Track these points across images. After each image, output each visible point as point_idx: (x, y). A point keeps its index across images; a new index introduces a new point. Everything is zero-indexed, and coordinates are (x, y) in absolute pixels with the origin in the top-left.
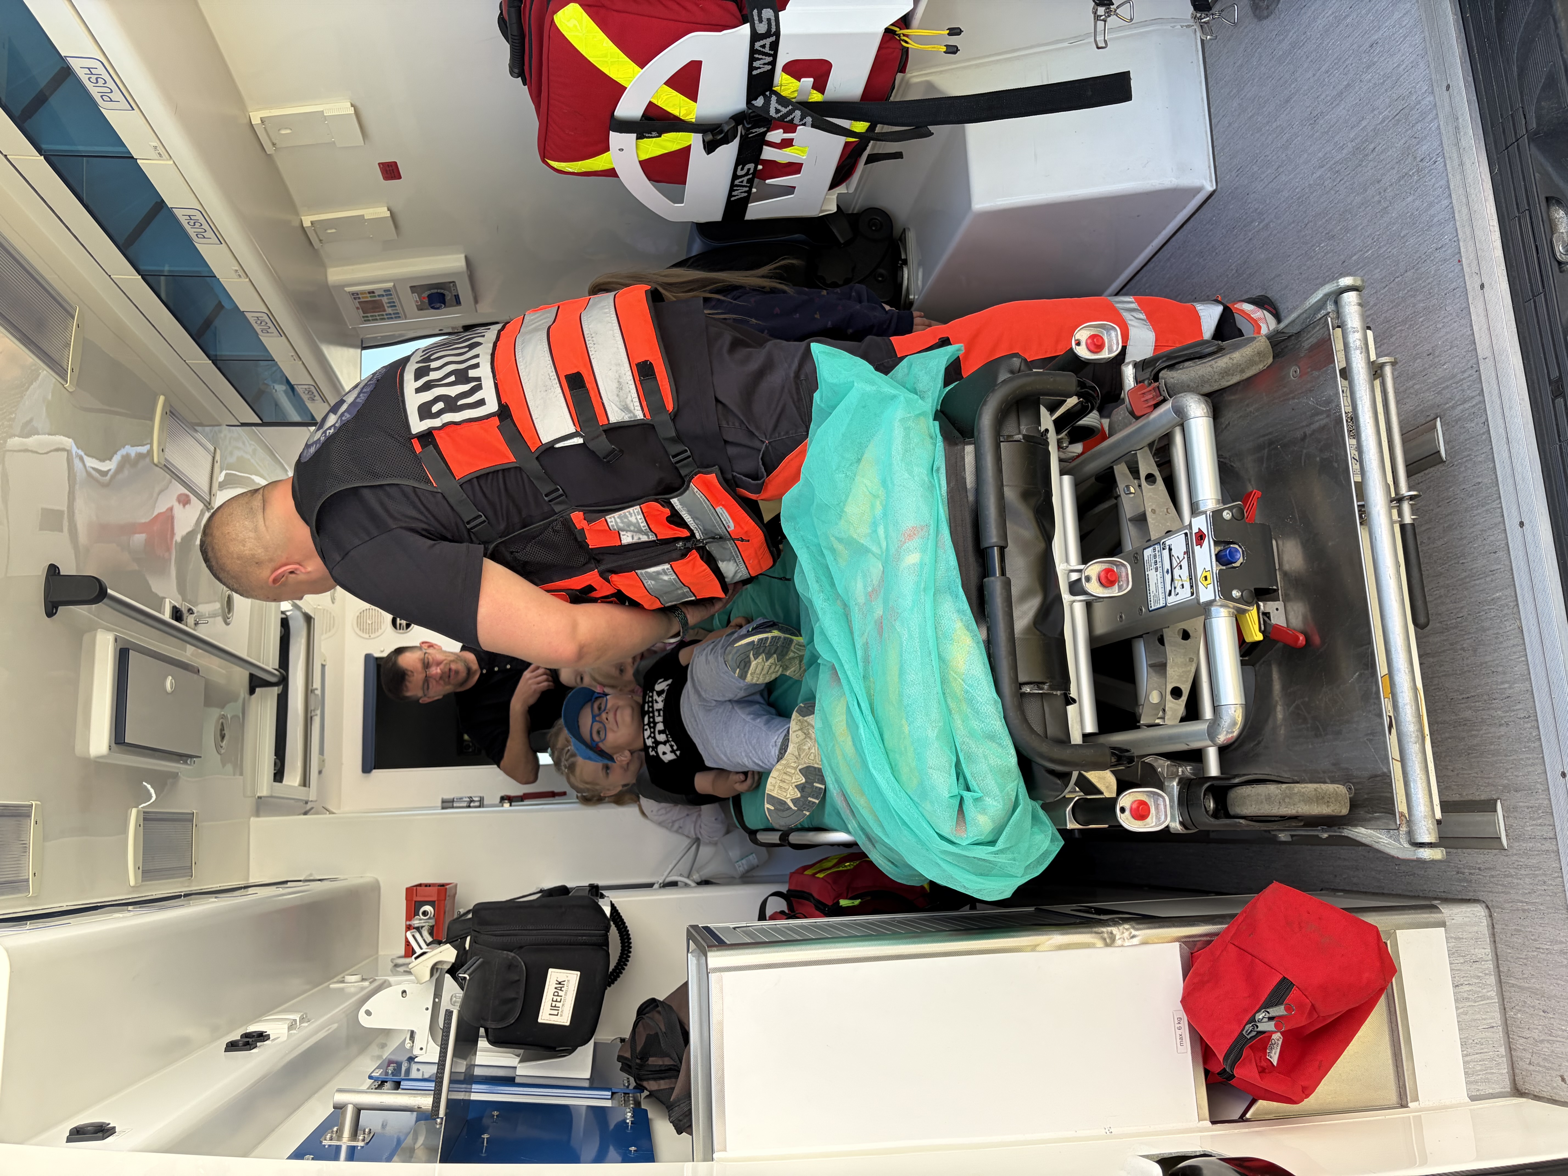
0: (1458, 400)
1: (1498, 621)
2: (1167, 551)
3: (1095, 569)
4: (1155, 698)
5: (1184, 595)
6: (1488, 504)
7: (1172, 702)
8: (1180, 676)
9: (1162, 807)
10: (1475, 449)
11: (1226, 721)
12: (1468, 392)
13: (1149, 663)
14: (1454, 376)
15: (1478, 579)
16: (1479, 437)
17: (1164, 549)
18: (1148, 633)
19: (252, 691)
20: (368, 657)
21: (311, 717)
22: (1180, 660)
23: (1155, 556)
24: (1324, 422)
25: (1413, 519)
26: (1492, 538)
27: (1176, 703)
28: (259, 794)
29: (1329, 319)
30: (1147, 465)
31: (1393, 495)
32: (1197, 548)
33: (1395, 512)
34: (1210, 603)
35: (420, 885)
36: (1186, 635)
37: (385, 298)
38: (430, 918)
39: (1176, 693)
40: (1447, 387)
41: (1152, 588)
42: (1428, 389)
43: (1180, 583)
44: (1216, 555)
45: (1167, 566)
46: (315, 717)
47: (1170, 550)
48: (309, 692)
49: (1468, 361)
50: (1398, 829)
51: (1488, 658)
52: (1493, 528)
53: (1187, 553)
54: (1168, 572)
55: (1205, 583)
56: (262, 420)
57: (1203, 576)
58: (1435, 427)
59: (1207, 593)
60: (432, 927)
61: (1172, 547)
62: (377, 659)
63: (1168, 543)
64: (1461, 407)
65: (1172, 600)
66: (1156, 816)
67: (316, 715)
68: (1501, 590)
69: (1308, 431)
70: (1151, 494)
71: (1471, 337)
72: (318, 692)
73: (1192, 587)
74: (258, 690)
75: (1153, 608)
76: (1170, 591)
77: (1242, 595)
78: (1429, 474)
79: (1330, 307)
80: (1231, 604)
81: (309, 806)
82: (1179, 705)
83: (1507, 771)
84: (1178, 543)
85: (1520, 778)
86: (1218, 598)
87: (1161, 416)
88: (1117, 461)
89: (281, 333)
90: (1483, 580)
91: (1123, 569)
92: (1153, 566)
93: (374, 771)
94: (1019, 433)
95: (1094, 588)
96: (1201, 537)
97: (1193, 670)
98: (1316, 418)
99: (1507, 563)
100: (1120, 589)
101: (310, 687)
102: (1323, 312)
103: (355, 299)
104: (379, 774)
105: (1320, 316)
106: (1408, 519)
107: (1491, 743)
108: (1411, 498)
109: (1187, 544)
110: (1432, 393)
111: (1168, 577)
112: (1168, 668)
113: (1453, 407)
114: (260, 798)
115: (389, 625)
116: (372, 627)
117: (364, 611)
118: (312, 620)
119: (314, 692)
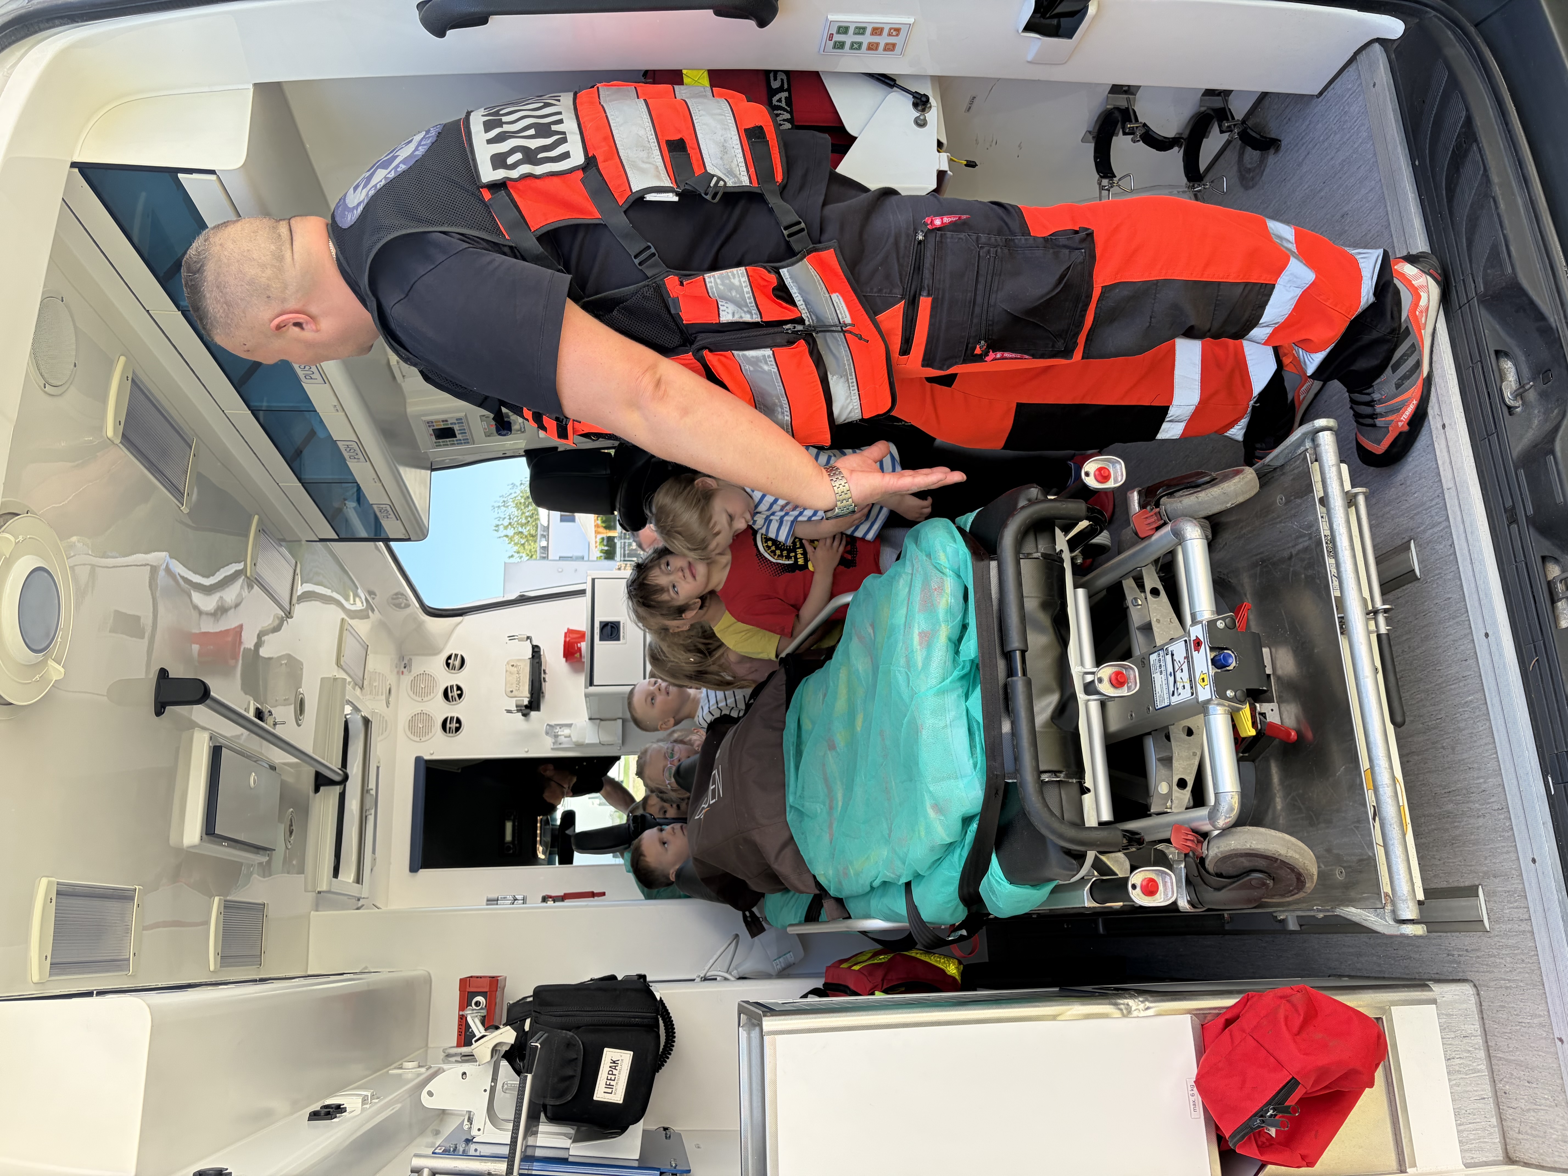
0: (1428, 525)
1: (1472, 722)
2: (1170, 656)
3: (1107, 671)
4: (1163, 788)
5: (1185, 695)
6: (1458, 617)
7: (1178, 792)
8: (1185, 769)
9: (1169, 884)
10: (1445, 568)
11: (1224, 807)
12: (1436, 517)
13: (1157, 757)
14: (1423, 504)
15: (1453, 684)
16: (1447, 558)
17: (1167, 654)
18: (1156, 730)
19: (317, 790)
20: (418, 760)
21: (366, 817)
22: (1185, 754)
23: (1160, 660)
24: (1306, 544)
25: (1388, 630)
26: (1462, 647)
27: (1182, 793)
28: (319, 889)
29: (1308, 455)
30: (1151, 580)
31: (1370, 608)
32: (1195, 654)
33: (1372, 623)
34: (1208, 702)
35: (472, 977)
36: (1190, 732)
37: (457, 425)
38: (482, 1009)
39: (1182, 784)
40: (1418, 513)
41: (1158, 689)
42: (1402, 515)
43: (1182, 684)
44: (1212, 660)
45: (1170, 669)
46: (370, 817)
47: (1172, 655)
48: (365, 791)
49: (1435, 491)
50: (1384, 908)
51: (1465, 756)
52: (1463, 638)
53: (1187, 657)
54: (1171, 675)
55: (1203, 684)
56: (338, 536)
57: (1201, 677)
58: (1409, 548)
59: (1205, 693)
60: (484, 1017)
61: (1174, 653)
62: (427, 762)
63: (1170, 649)
64: (1430, 531)
65: (1175, 700)
66: (1164, 893)
67: (371, 814)
68: (1473, 694)
69: (1294, 551)
70: (1155, 606)
71: (1436, 470)
72: (373, 792)
73: (1192, 688)
74: (322, 788)
75: (1159, 707)
76: (1173, 692)
77: (1235, 695)
78: (1406, 589)
79: (1308, 444)
80: (1226, 703)
81: (360, 903)
82: (1185, 794)
83: (1486, 858)
84: (1179, 649)
85: (1497, 865)
86: (1214, 697)
87: (1161, 537)
88: (1125, 576)
89: (367, 459)
90: (1457, 685)
91: (1131, 672)
92: (1158, 671)
93: (421, 870)
94: (1037, 552)
95: (1106, 688)
96: (1198, 644)
97: (1197, 763)
98: (1301, 540)
99: (1476, 669)
100: (1129, 689)
101: (366, 788)
102: (1302, 449)
103: (429, 426)
104: (427, 874)
105: (1299, 452)
106: (1383, 629)
107: (1472, 834)
108: (1386, 611)
109: (1187, 650)
110: (1406, 518)
111: (1171, 679)
112: (1174, 761)
113: (1424, 531)
114: (319, 892)
115: (439, 728)
116: (423, 730)
117: (415, 715)
118: (370, 724)
119: (369, 793)
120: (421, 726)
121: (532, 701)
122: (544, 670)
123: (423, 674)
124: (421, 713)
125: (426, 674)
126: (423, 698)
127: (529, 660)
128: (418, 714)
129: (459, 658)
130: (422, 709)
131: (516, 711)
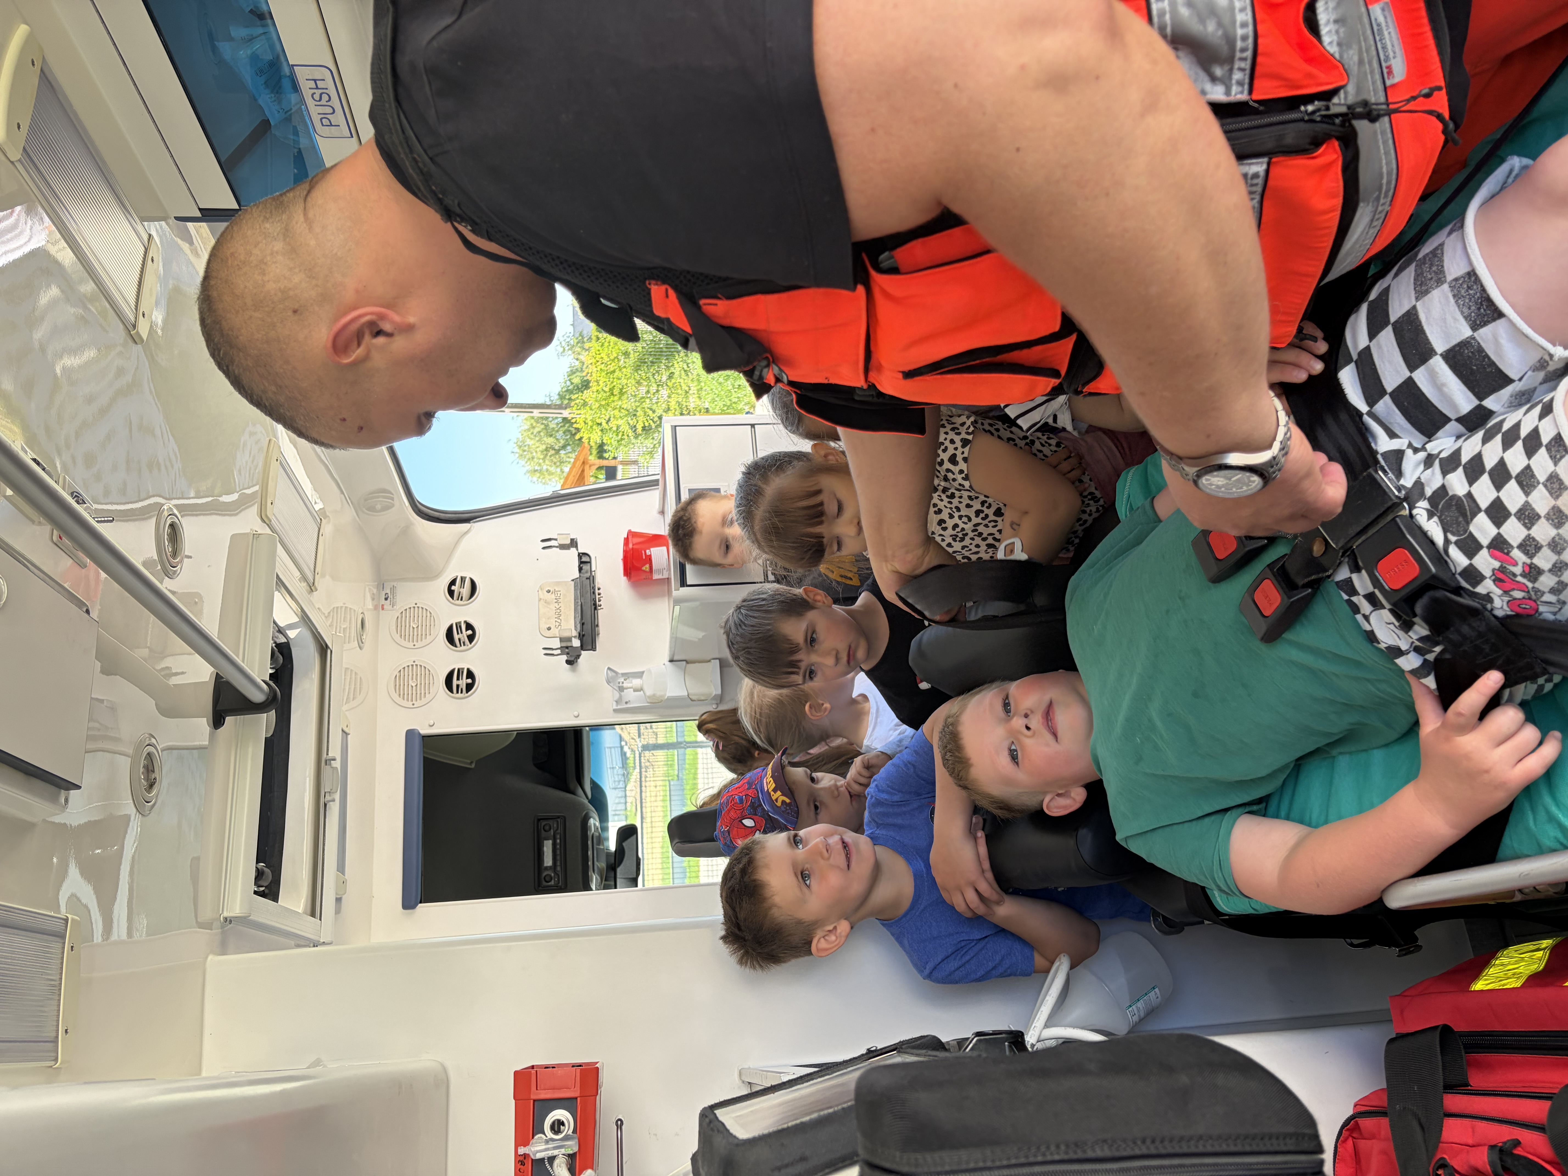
19: (218, 721)
20: (410, 735)
21: (325, 805)
28: (226, 914)
38: (566, 1137)
46: (332, 805)
48: (323, 762)
60: (571, 1156)
62: (424, 738)
67: (333, 800)
72: (337, 764)
74: (229, 720)
93: (420, 905)
101: (324, 757)
104: (432, 910)
114: (227, 918)
115: (441, 687)
116: (416, 690)
117: (404, 668)
118: (329, 652)
119: (330, 764)
120: (414, 685)
121: (583, 635)
122: (599, 589)
123: (414, 607)
124: (412, 665)
125: (418, 607)
126: (415, 643)
127: (573, 583)
128: (408, 666)
129: (468, 583)
130: (414, 659)
131: (559, 652)
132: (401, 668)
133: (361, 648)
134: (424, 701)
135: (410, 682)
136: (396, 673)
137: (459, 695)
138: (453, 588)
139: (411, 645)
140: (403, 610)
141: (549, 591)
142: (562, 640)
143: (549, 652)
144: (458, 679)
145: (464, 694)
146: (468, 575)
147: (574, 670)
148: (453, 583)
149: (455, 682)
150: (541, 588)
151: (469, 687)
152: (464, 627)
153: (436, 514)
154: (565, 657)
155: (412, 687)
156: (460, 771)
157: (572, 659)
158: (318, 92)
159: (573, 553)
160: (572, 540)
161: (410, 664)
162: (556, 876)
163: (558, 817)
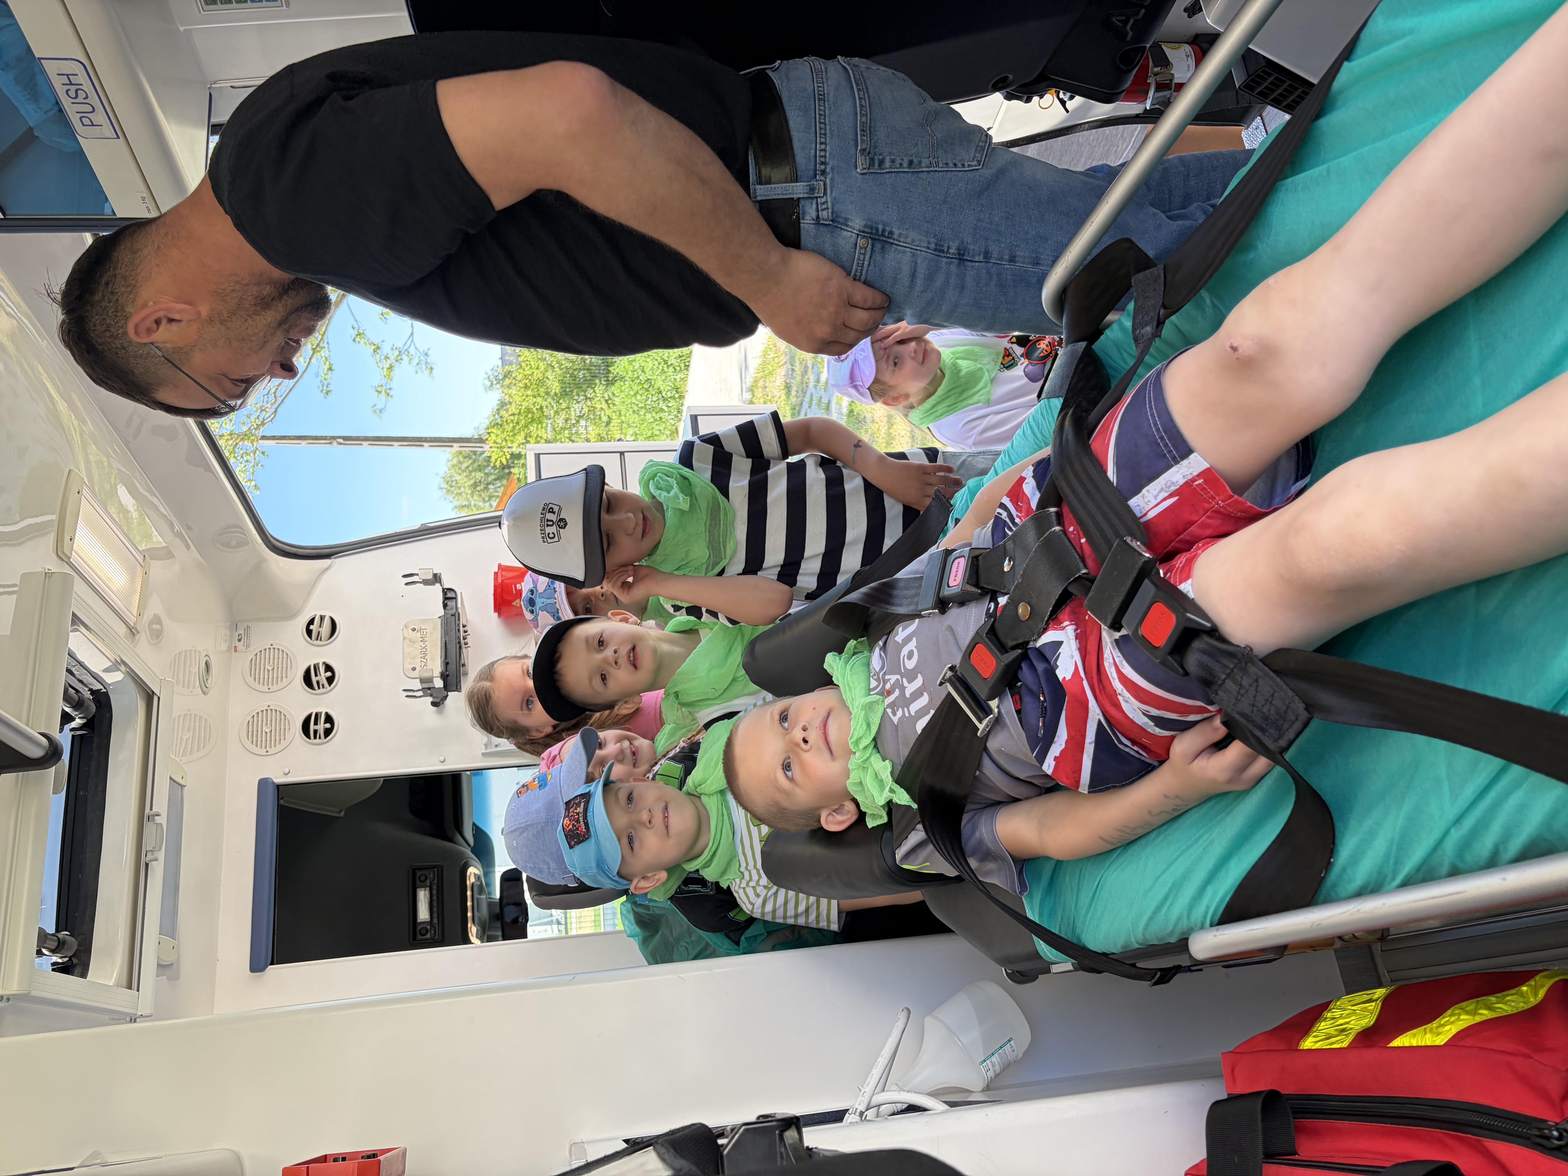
20: (263, 784)
21: (147, 865)
35: (324, 1159)
46: (154, 863)
48: (146, 822)
62: (279, 787)
67: (156, 860)
72: (162, 820)
93: (270, 967)
101: (147, 811)
104: (280, 971)
115: (297, 732)
116: (271, 737)
117: (258, 713)
118: (155, 699)
119: (154, 820)
120: (268, 731)
121: (448, 676)
122: (464, 626)
123: (270, 649)
124: (267, 710)
125: (274, 649)
126: (270, 686)
127: (440, 620)
128: (262, 711)
129: (327, 623)
130: (268, 703)
131: (421, 693)
132: (254, 713)
133: (204, 693)
134: (279, 747)
135: (264, 728)
136: (249, 718)
137: (317, 741)
138: (311, 627)
139: (265, 689)
140: (257, 651)
141: (414, 630)
142: (422, 681)
143: (410, 694)
144: (316, 723)
145: (323, 740)
146: (328, 614)
147: (440, 713)
148: (311, 622)
149: (312, 727)
150: (406, 626)
151: (328, 732)
152: (322, 669)
153: (294, 550)
154: (430, 699)
155: (266, 733)
156: (326, 821)
157: (438, 700)
158: (73, 88)
159: (437, 589)
160: (435, 575)
161: (264, 709)
162: (433, 929)
163: (435, 867)
